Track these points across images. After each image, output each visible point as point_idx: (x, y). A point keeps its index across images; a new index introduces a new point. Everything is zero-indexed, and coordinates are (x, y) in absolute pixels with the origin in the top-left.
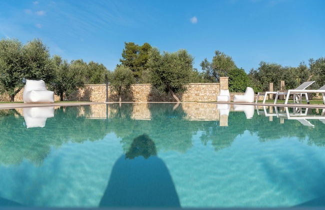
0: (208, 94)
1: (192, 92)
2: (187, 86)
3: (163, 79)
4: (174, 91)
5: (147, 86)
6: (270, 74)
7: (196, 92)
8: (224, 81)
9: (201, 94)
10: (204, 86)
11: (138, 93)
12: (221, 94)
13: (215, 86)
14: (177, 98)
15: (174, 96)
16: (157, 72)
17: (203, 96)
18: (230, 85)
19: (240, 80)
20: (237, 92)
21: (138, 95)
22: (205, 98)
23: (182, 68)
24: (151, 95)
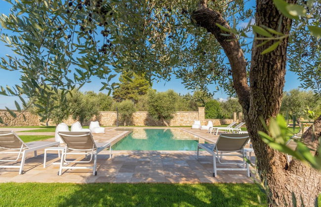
0: (190, 120)
1: (178, 118)
2: (174, 115)
3: (156, 110)
4: (164, 118)
5: (144, 113)
6: (234, 106)
7: (181, 118)
8: (202, 110)
9: (184, 120)
10: (186, 114)
11: (137, 118)
12: (195, 124)
13: (195, 114)
14: (166, 124)
15: (165, 122)
16: (153, 106)
17: (186, 121)
18: (206, 113)
19: (214, 109)
20: (211, 118)
21: (137, 120)
22: (188, 122)
23: (170, 103)
24: (147, 120)
